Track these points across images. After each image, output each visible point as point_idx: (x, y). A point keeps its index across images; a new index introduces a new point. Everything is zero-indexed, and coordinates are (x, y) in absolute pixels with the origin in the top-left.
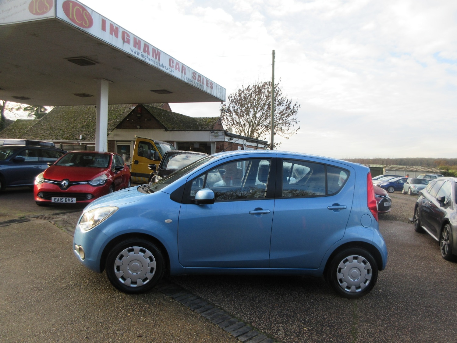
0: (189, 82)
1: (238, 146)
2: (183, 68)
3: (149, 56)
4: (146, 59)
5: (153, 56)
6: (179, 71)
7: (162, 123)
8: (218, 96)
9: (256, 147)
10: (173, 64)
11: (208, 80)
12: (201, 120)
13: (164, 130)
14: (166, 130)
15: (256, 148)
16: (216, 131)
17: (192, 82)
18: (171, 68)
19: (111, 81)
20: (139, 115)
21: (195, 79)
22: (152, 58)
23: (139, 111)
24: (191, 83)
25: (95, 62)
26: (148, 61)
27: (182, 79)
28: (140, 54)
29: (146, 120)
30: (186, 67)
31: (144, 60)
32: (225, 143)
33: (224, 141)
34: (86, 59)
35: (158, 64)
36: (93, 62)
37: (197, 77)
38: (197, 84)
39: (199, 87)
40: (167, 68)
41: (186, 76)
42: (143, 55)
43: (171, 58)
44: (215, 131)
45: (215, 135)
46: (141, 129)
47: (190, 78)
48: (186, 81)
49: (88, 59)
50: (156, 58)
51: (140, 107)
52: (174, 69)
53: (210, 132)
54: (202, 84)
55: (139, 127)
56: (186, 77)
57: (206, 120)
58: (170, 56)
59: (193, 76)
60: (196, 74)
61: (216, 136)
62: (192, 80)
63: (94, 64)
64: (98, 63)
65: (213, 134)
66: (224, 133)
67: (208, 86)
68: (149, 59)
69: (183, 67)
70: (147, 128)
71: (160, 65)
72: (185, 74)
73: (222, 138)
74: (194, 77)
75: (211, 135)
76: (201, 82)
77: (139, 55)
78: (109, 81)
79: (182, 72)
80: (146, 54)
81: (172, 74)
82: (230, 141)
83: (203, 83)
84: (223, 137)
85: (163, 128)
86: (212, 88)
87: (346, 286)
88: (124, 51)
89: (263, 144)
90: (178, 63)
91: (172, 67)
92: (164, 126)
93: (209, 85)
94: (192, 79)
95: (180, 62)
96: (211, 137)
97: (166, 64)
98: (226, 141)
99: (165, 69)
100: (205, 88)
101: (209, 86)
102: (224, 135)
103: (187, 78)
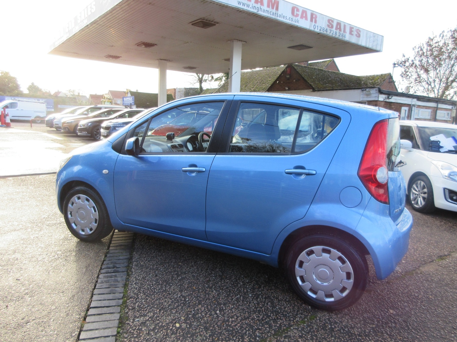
0: (322, 32)
1: (401, 106)
2: (313, 17)
3: (262, 7)
4: (258, 10)
5: (268, 6)
6: (306, 19)
7: (310, 83)
8: (369, 45)
9: (435, 107)
10: (298, 13)
11: (353, 27)
12: (368, 78)
13: (312, 90)
14: (314, 90)
15: (436, 109)
16: (369, 89)
17: (327, 32)
18: (294, 18)
19: (244, 42)
20: (288, 76)
21: (332, 27)
22: (268, 9)
23: (288, 72)
24: (325, 32)
25: (215, 22)
26: (261, 13)
27: (311, 29)
28: (251, 6)
29: (294, 81)
30: (317, 14)
31: (256, 12)
32: (378, 102)
33: (377, 100)
34: (205, 21)
35: (276, 15)
36: (213, 23)
37: (335, 25)
38: (334, 33)
39: (337, 36)
40: (288, 18)
41: (316, 25)
42: (254, 7)
43: (294, 6)
44: (367, 89)
45: (367, 93)
46: (290, 90)
47: (323, 26)
48: (317, 30)
49: (206, 20)
50: (273, 8)
51: (290, 67)
52: (299, 18)
53: (360, 90)
54: (342, 32)
55: (287, 89)
56: (318, 26)
57: (373, 77)
58: (293, 4)
59: (328, 24)
60: (333, 21)
61: (368, 95)
62: (327, 29)
63: (215, 25)
64: (217, 23)
65: (364, 92)
66: (377, 91)
67: (352, 35)
68: (263, 10)
69: (312, 15)
70: (295, 89)
71: (279, 15)
72: (316, 22)
73: (375, 97)
74: (330, 25)
75: (361, 93)
76: (340, 30)
77: (249, 7)
78: (242, 41)
79: (311, 20)
80: (259, 5)
81: (296, 24)
82: (387, 100)
83: (344, 31)
84: (377, 95)
85: (310, 89)
86: (359, 36)
87: (309, 288)
88: (229, 5)
89: (449, 105)
90: (304, 12)
91: (297, 15)
92: (312, 87)
93: (355, 33)
94: (327, 27)
95: (309, 10)
96: (361, 96)
97: (288, 14)
98: (379, 100)
99: (286, 19)
100: (348, 38)
101: (354, 35)
102: (378, 93)
103: (320, 27)
